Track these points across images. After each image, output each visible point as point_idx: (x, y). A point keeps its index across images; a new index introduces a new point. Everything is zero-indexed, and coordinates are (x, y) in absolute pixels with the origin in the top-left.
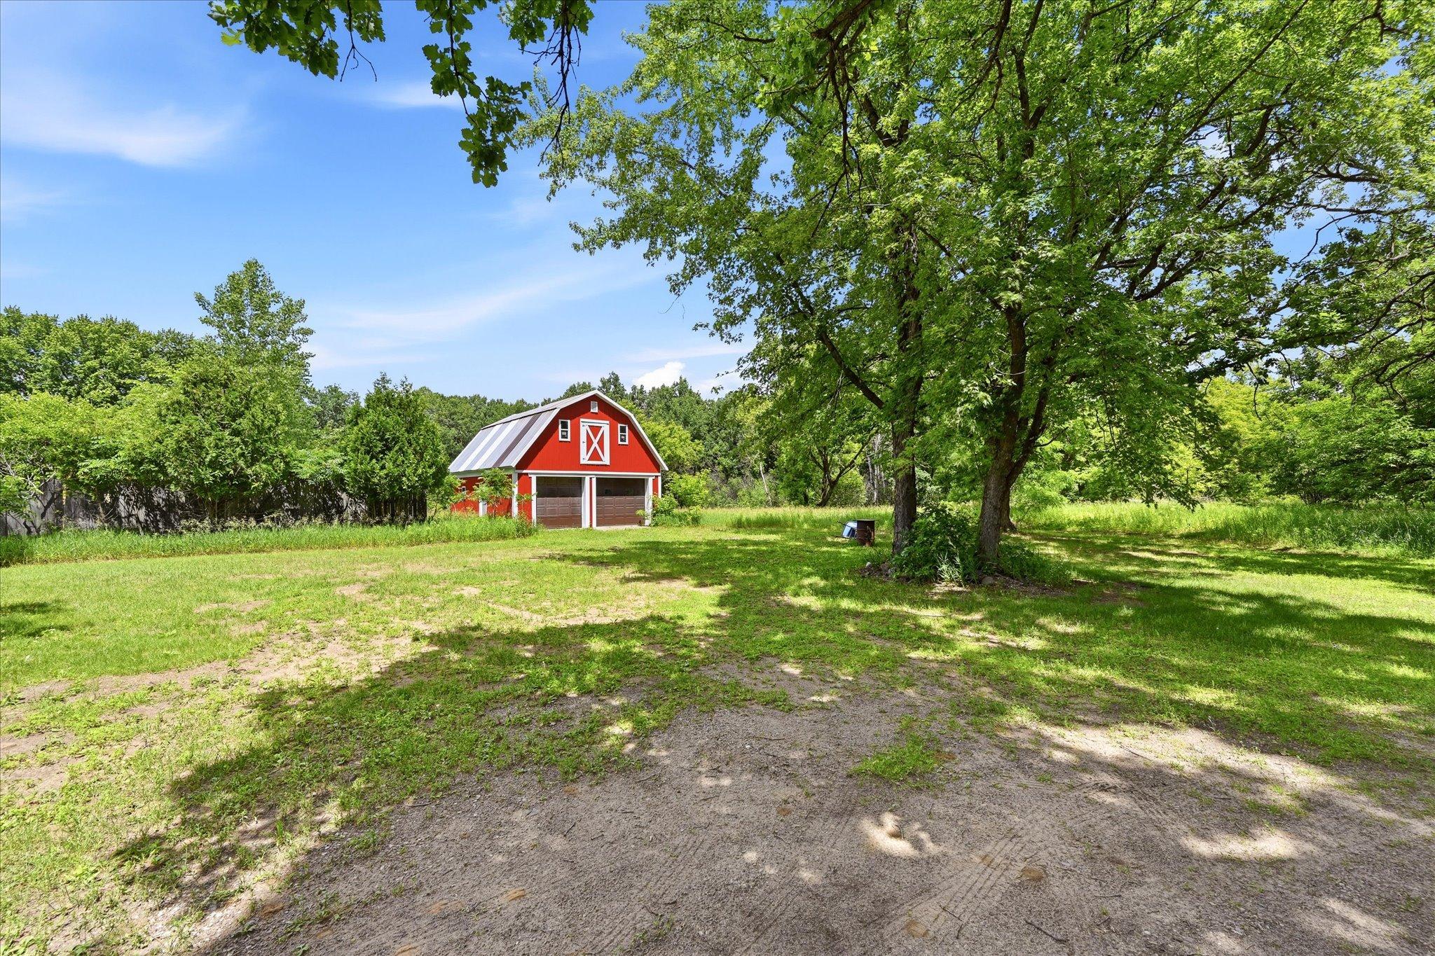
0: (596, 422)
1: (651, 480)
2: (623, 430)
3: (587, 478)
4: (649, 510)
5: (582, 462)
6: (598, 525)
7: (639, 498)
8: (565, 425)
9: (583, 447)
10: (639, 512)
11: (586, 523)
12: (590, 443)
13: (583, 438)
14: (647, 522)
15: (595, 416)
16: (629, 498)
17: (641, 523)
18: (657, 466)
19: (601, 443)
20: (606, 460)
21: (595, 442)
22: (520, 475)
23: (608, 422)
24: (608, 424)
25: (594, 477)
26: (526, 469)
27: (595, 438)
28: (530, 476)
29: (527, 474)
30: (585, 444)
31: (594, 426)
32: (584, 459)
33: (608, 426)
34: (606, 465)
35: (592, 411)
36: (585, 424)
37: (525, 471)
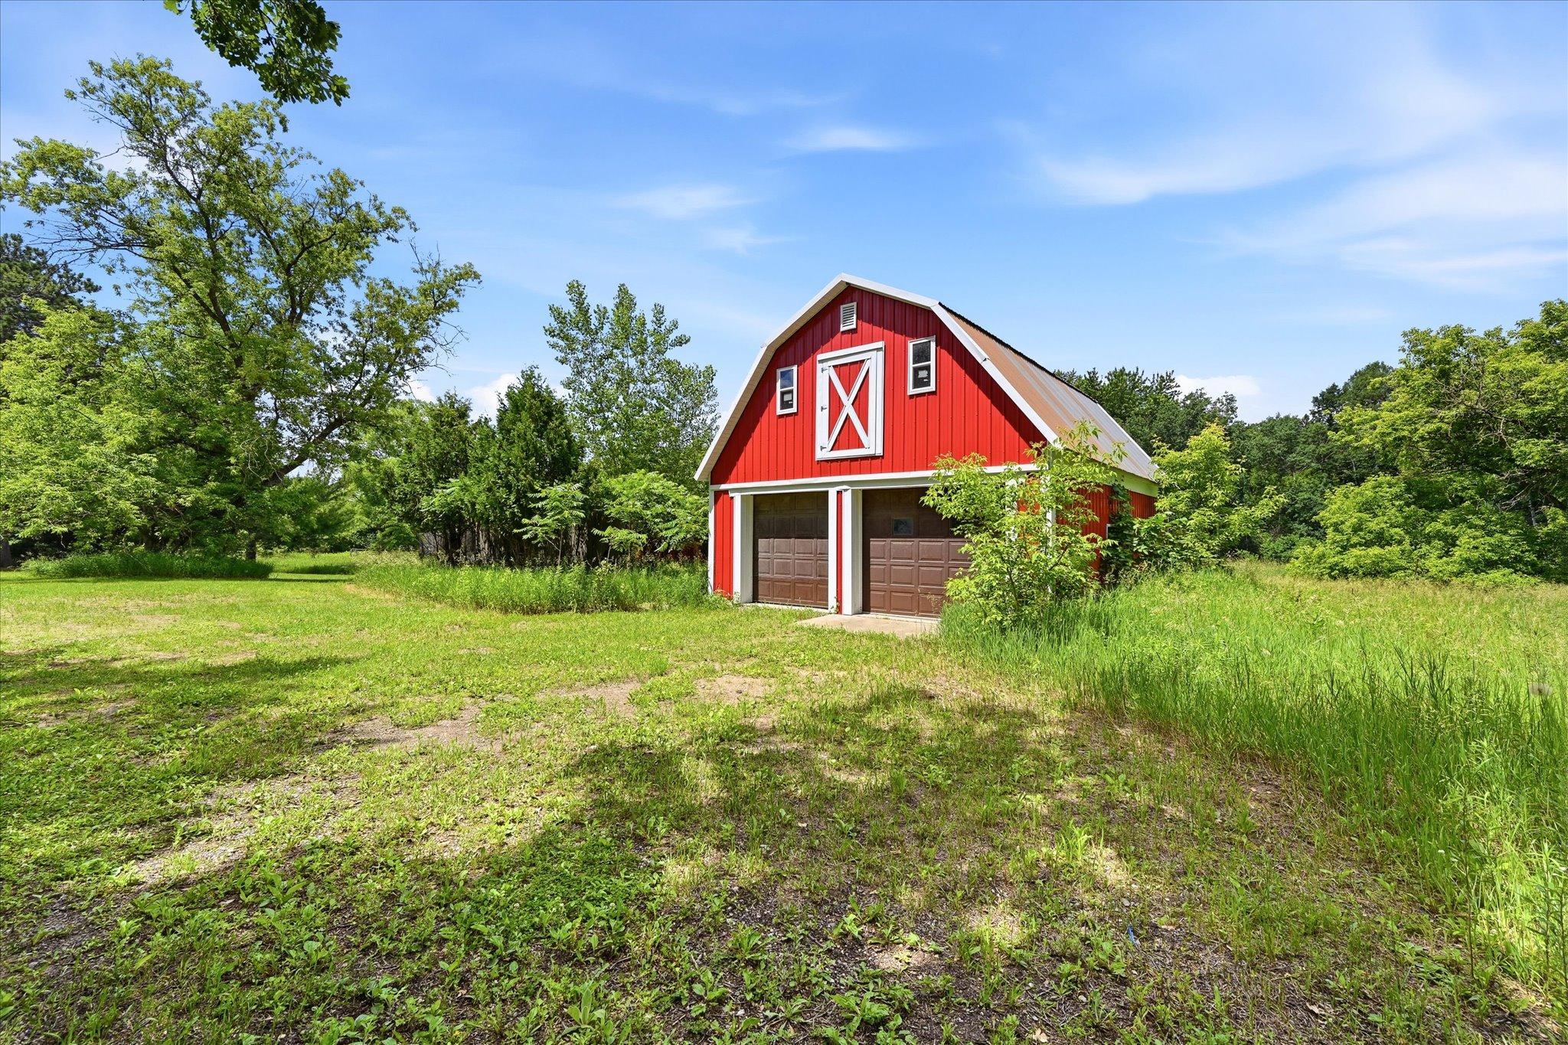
0: (853, 353)
2: (922, 354)
3: (832, 494)
5: (820, 455)
8: (787, 376)
9: (822, 418)
12: (835, 408)
13: (822, 398)
15: (850, 338)
16: (957, 543)
19: (861, 402)
20: (873, 443)
21: (848, 401)
22: (717, 496)
23: (880, 344)
24: (878, 350)
25: (846, 490)
26: (724, 483)
27: (848, 392)
28: (731, 495)
29: (726, 492)
30: (826, 412)
31: (846, 364)
32: (822, 448)
33: (881, 354)
34: (873, 457)
35: (842, 329)
36: (825, 365)
37: (723, 487)
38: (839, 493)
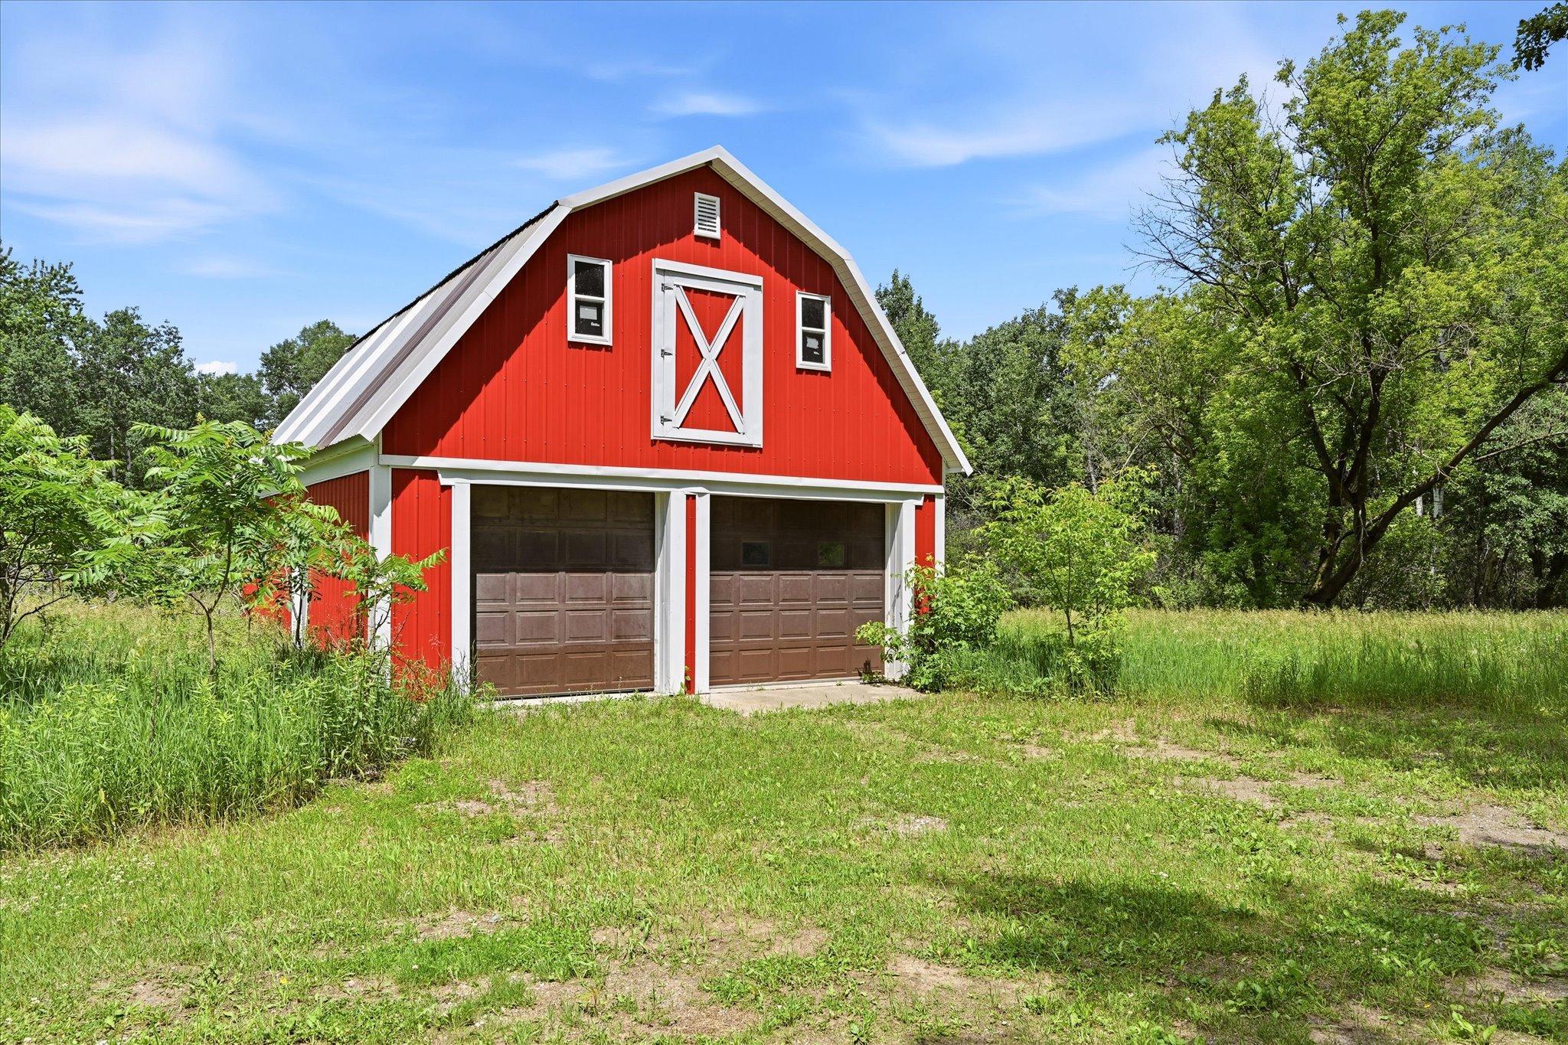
0: (714, 278)
1: (908, 509)
2: (813, 316)
3: (677, 499)
4: (900, 618)
5: (658, 431)
6: (715, 680)
7: (863, 577)
8: (590, 281)
9: (663, 371)
10: (867, 631)
11: (669, 676)
12: (687, 357)
13: (663, 336)
14: (893, 670)
15: (709, 252)
16: (827, 577)
17: (870, 672)
18: (933, 461)
19: (731, 359)
20: (750, 430)
21: (710, 352)
22: (401, 479)
23: (758, 280)
24: (756, 287)
25: (701, 494)
26: (426, 452)
27: (710, 338)
28: (444, 481)
29: (431, 474)
30: (671, 360)
31: (705, 292)
32: (664, 420)
33: (760, 295)
34: (749, 449)
35: (697, 231)
36: (669, 280)
37: (423, 462)
38: (691, 498)
